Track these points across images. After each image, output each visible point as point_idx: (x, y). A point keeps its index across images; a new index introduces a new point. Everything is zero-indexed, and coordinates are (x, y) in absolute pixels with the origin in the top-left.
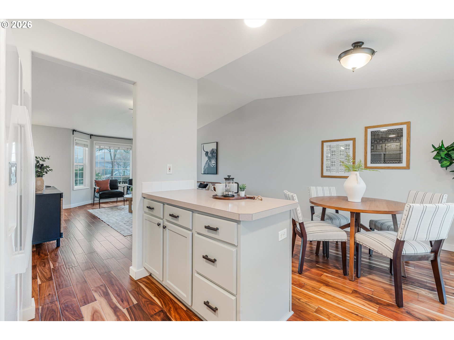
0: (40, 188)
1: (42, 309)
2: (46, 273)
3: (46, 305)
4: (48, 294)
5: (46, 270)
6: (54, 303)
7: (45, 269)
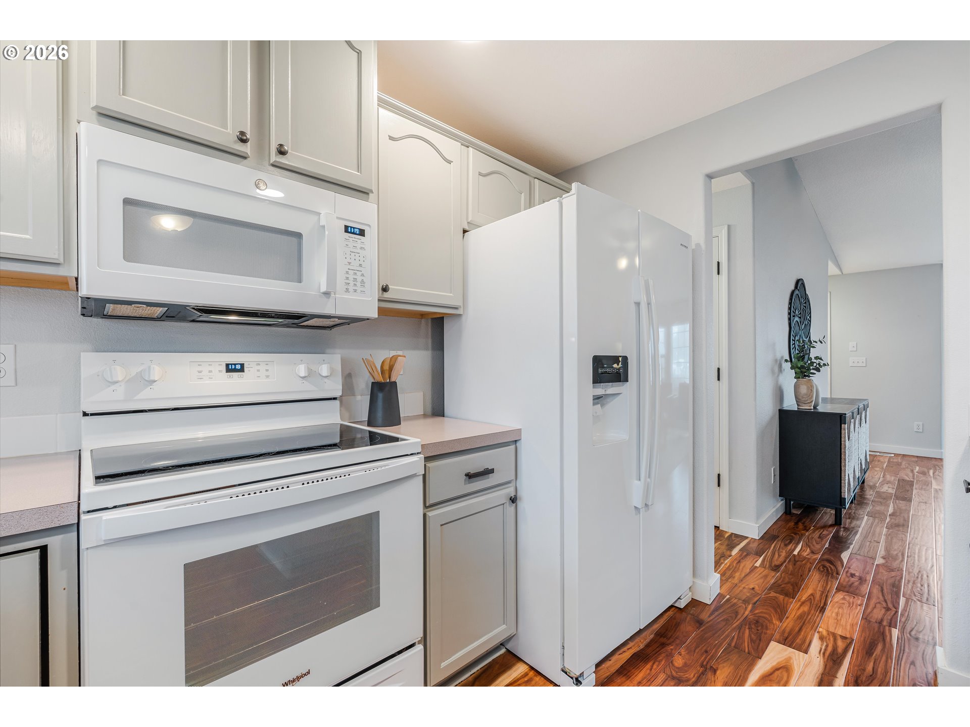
0: (806, 399)
1: (728, 600)
2: (779, 556)
3: (736, 598)
4: (751, 587)
5: (782, 552)
6: (746, 605)
7: (783, 549)
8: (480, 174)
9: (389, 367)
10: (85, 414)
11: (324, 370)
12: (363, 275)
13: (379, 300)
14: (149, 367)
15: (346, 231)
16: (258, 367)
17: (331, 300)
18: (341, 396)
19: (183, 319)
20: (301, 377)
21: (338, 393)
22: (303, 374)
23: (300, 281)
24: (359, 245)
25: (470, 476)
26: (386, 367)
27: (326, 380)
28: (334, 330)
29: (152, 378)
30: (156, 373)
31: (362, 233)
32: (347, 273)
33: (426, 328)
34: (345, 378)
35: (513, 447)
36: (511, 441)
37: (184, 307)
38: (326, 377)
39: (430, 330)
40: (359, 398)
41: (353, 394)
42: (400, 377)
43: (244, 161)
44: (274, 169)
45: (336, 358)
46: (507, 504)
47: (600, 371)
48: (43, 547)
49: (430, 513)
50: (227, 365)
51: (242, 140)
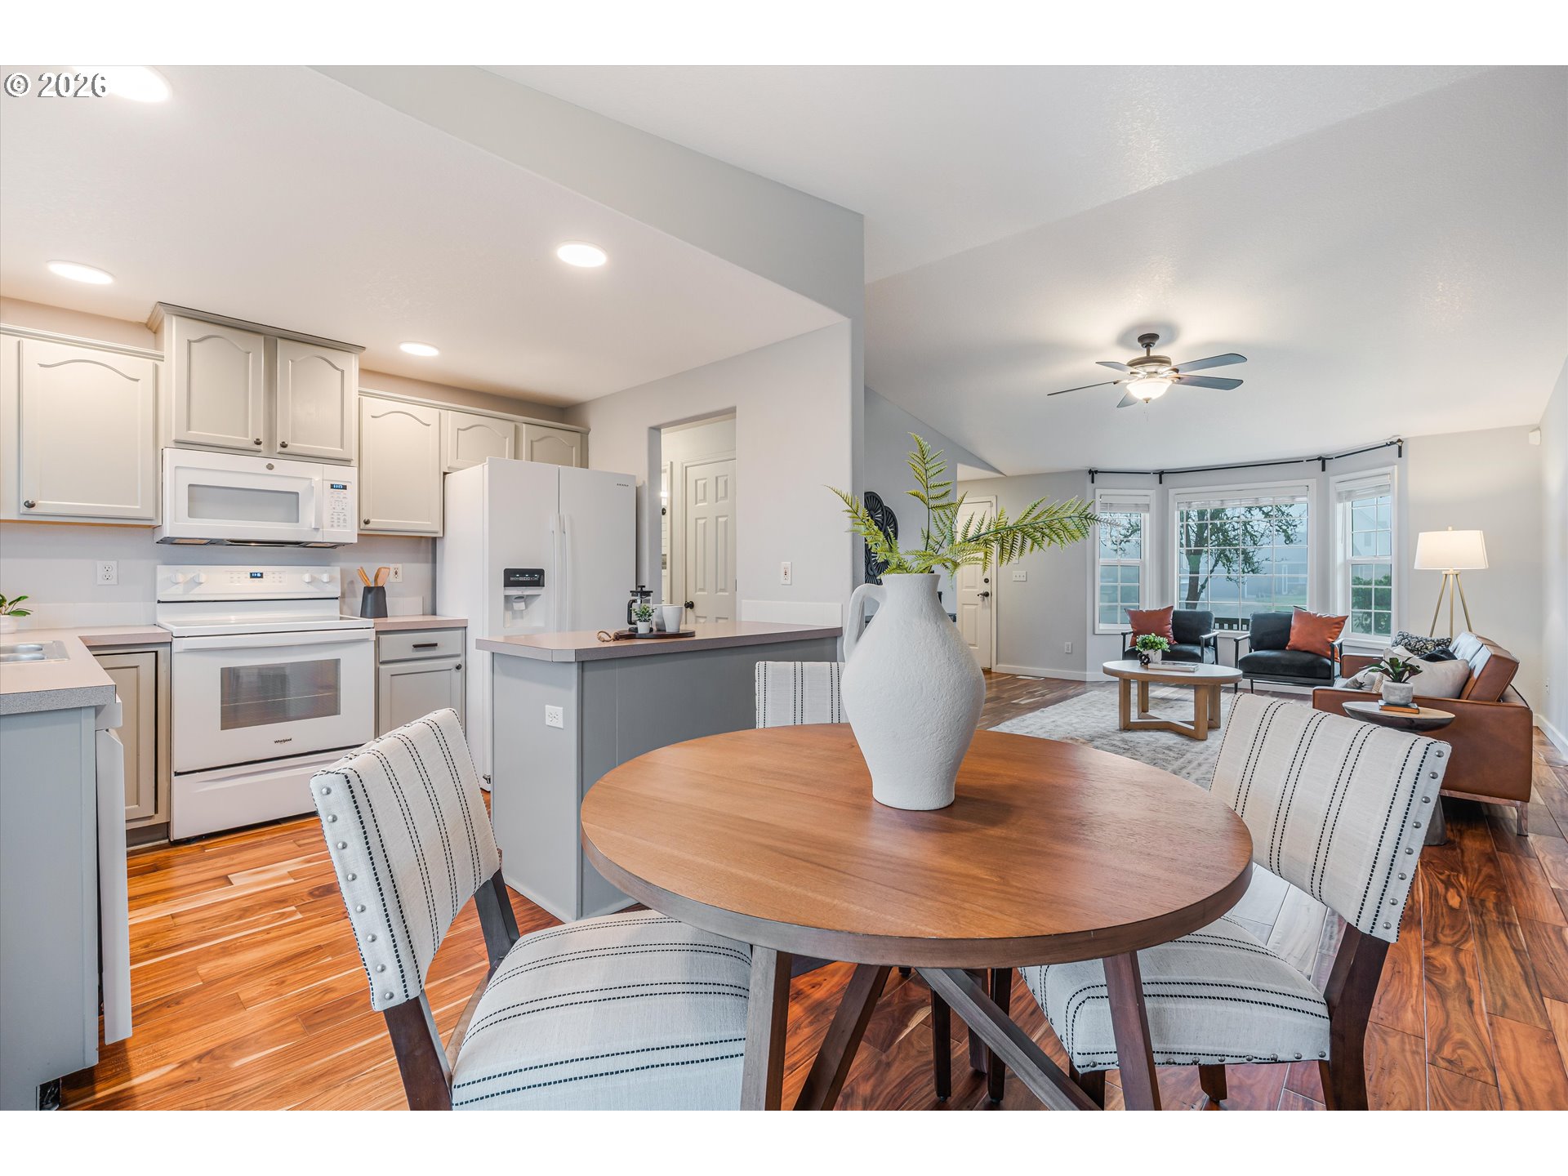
8: (460, 429)
10: (159, 602)
11: (327, 577)
12: (345, 515)
13: (359, 530)
14: (199, 575)
15: (332, 488)
16: (274, 575)
17: (320, 532)
18: (340, 597)
19: (222, 544)
20: (305, 583)
21: (339, 595)
22: (307, 579)
23: (298, 521)
24: (342, 496)
26: (377, 576)
27: (328, 585)
29: (201, 581)
30: (203, 578)
31: (345, 488)
32: (332, 514)
33: (417, 547)
34: (344, 583)
35: (459, 633)
36: (462, 625)
37: (223, 540)
38: (327, 583)
39: (420, 548)
40: (354, 599)
41: (350, 596)
42: (389, 582)
43: (260, 454)
44: (279, 456)
45: (336, 570)
46: (454, 670)
47: (512, 579)
48: (156, 652)
49: (382, 667)
50: (251, 574)
51: (258, 443)
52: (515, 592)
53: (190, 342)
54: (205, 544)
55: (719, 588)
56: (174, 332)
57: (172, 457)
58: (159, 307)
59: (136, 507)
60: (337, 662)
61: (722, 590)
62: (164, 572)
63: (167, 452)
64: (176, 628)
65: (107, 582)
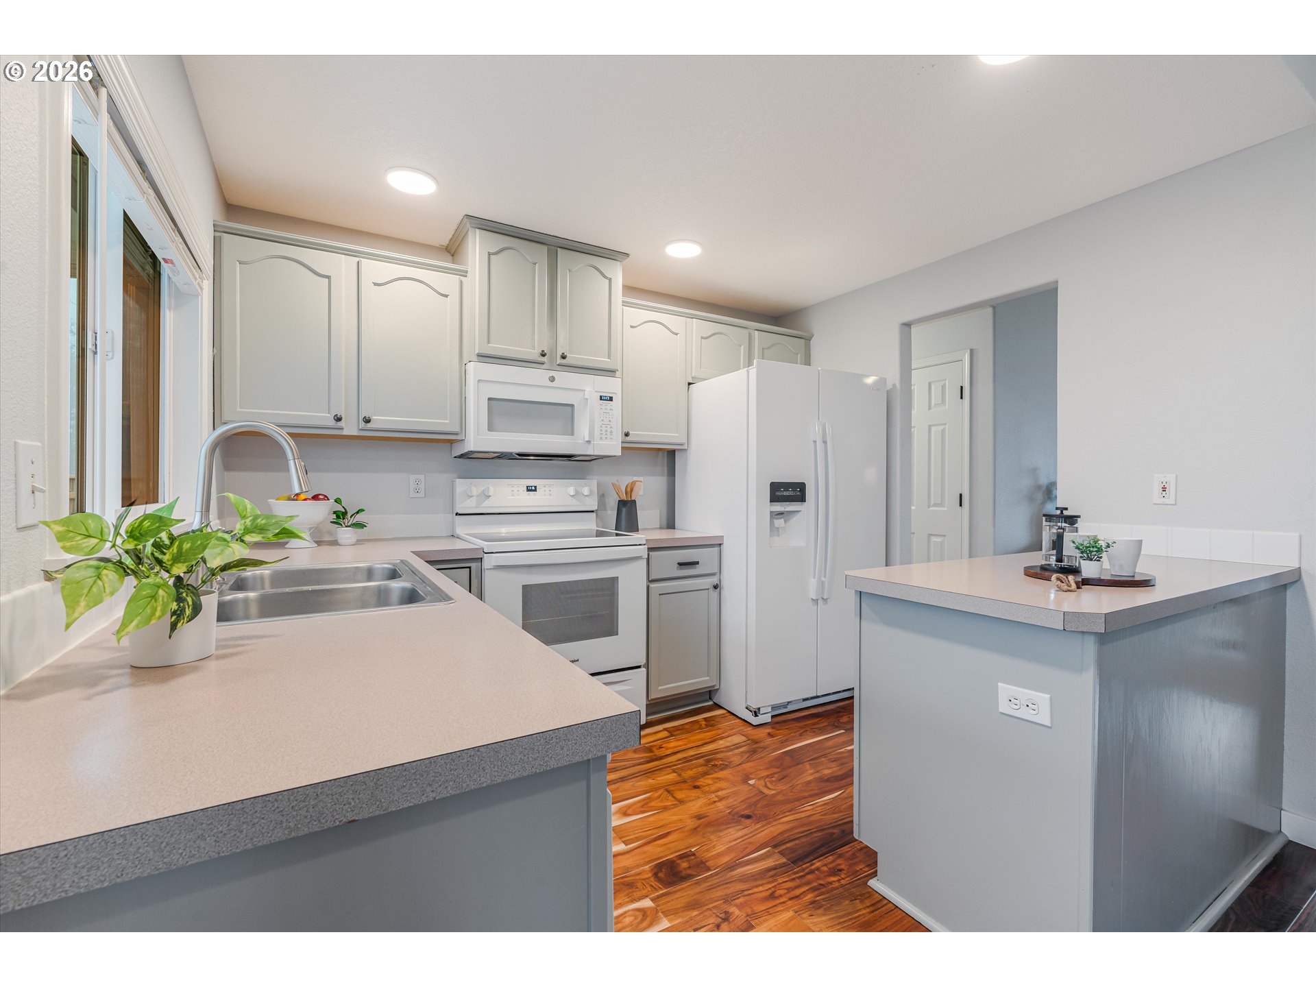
8: (702, 338)
9: (630, 489)
10: (457, 514)
11: (586, 491)
12: (611, 427)
13: (622, 442)
14: (488, 488)
15: (601, 399)
16: (545, 488)
17: (592, 445)
18: (596, 510)
20: (572, 496)
21: (595, 508)
22: (572, 493)
23: (573, 435)
24: (609, 408)
25: (682, 565)
26: (629, 490)
27: (587, 498)
28: (592, 462)
29: (489, 494)
31: (611, 399)
32: (601, 426)
33: (663, 460)
34: (600, 497)
35: (716, 549)
36: (716, 544)
37: (511, 453)
38: (587, 496)
39: (666, 460)
40: (609, 512)
41: (606, 510)
42: (639, 496)
43: (543, 367)
44: (558, 368)
45: (594, 483)
46: (711, 590)
47: (777, 493)
48: (470, 568)
49: (652, 585)
50: (527, 487)
51: (543, 355)
52: (778, 507)
53: (489, 254)
54: (492, 458)
55: (932, 503)
56: (476, 247)
57: (475, 370)
58: (465, 220)
59: (443, 422)
60: (614, 580)
61: (936, 505)
62: (461, 485)
63: (471, 366)
64: (486, 543)
65: (418, 495)
